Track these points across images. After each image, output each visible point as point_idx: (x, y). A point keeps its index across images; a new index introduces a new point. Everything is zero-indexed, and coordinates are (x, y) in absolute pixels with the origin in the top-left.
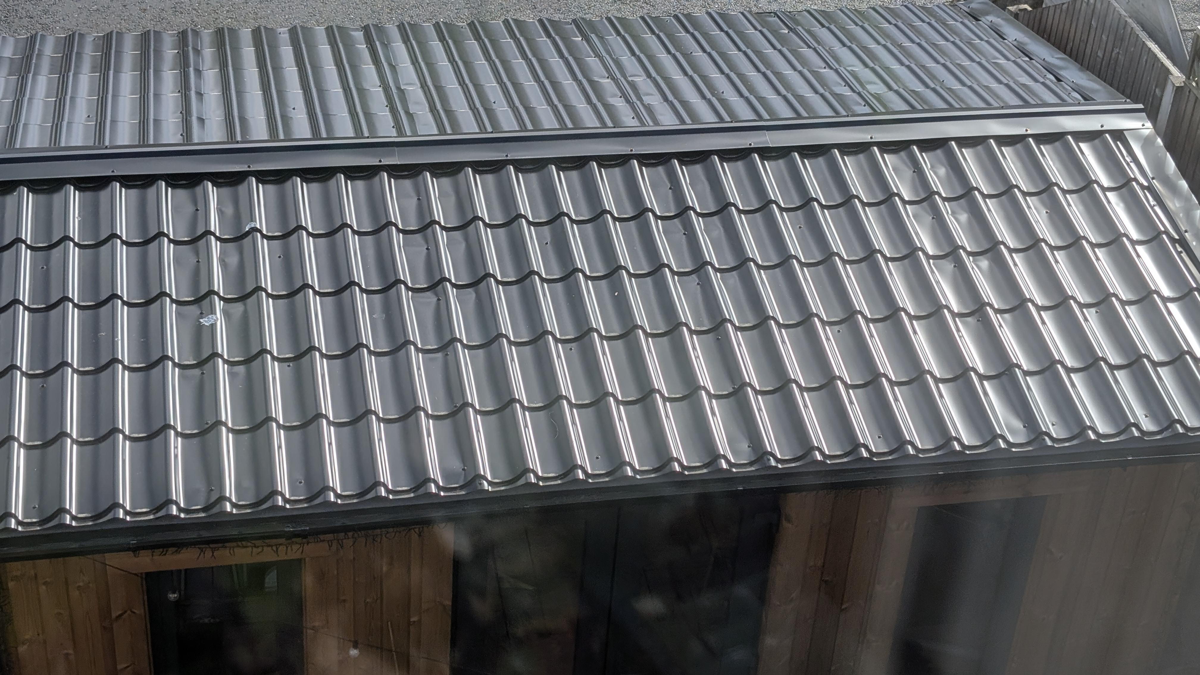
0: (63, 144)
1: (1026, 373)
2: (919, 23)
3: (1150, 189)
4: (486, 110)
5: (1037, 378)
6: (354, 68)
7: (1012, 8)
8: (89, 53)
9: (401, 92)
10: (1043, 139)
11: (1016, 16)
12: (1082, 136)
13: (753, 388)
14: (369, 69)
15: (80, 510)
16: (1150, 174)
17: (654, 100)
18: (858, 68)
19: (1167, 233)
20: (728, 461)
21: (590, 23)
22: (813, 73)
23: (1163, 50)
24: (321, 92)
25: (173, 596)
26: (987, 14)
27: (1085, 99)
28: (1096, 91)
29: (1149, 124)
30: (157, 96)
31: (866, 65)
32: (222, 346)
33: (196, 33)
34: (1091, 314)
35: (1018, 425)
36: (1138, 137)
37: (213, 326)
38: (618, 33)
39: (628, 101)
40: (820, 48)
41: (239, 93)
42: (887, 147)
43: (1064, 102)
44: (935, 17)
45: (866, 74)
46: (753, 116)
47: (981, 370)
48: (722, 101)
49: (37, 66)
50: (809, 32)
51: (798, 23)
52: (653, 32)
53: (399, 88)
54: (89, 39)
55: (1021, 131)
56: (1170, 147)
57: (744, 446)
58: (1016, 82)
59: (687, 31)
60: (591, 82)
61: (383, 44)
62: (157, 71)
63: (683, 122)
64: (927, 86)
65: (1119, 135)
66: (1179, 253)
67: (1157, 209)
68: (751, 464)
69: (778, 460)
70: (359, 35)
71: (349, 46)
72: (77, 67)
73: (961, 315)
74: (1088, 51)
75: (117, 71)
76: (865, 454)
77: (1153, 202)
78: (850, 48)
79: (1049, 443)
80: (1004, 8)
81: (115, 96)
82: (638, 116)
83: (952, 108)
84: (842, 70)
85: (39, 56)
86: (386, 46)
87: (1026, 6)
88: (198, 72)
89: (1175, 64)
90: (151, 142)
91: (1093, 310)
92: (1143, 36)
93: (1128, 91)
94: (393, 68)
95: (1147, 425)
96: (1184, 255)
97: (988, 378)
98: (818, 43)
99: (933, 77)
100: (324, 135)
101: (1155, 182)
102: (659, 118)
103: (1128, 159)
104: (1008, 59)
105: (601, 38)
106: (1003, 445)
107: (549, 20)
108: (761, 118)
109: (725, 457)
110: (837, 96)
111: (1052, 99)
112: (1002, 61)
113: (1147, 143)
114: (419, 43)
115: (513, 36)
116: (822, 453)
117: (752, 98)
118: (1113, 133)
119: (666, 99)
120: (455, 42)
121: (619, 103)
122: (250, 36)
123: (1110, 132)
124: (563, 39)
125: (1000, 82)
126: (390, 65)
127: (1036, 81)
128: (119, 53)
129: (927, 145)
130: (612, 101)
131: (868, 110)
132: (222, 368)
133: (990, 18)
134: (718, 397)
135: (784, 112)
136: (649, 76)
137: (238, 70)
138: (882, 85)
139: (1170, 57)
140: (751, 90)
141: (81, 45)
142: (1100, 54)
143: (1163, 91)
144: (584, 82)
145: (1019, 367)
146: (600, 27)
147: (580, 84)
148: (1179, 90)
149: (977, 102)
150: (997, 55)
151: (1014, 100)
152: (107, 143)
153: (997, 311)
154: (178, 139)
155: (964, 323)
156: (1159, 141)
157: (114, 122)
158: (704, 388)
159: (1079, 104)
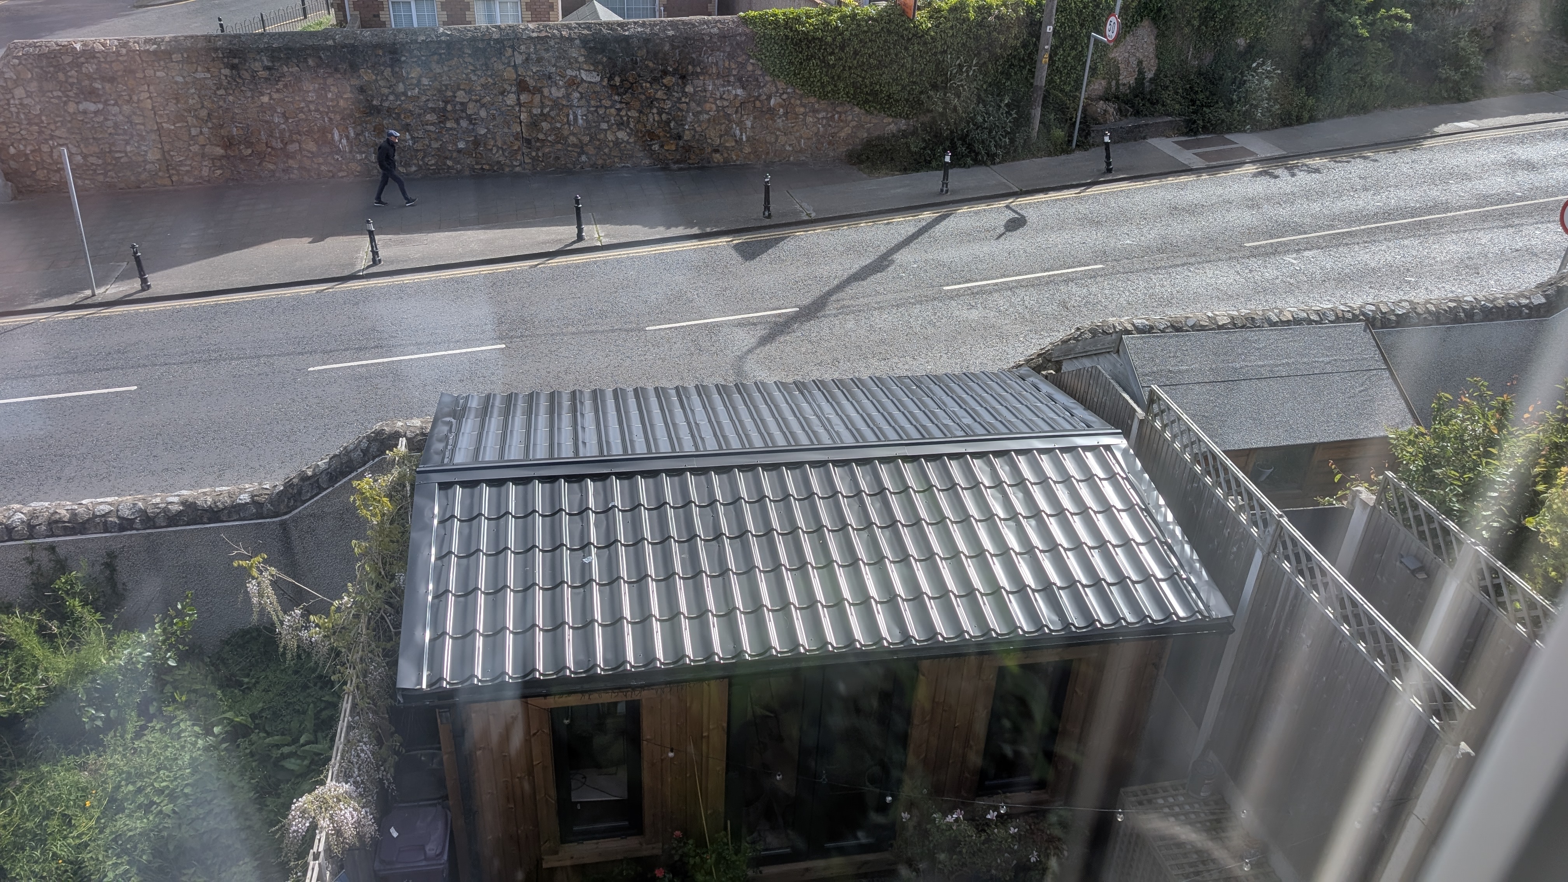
0: (506, 458)
1: (1059, 588)
2: (990, 382)
3: (1127, 479)
4: (746, 435)
5: (1066, 591)
6: (670, 411)
7: (1044, 373)
8: (521, 405)
9: (697, 424)
10: (1064, 450)
11: (1046, 377)
12: (1086, 448)
13: (901, 598)
14: (678, 411)
15: (514, 672)
16: (1127, 471)
17: (841, 429)
18: (957, 409)
19: (1138, 504)
20: (888, 642)
21: (803, 384)
22: (930, 411)
23: (1132, 398)
24: (652, 426)
25: (566, 722)
26: (1030, 376)
27: (1088, 427)
28: (1094, 422)
29: (1125, 441)
30: (559, 429)
31: (961, 407)
32: (596, 575)
33: (581, 392)
34: (1095, 552)
35: (1055, 618)
36: (1119, 449)
37: (590, 563)
38: (819, 389)
39: (825, 429)
40: (934, 397)
41: (606, 427)
42: (974, 455)
43: (1075, 429)
44: (1000, 378)
45: (961, 413)
46: (897, 437)
47: (1033, 586)
48: (880, 429)
49: (491, 412)
50: (928, 388)
51: (921, 382)
52: (839, 389)
53: (696, 423)
54: (521, 396)
55: (1052, 446)
56: (1137, 454)
57: (897, 632)
58: (1047, 417)
59: (859, 388)
60: (804, 418)
61: (686, 397)
62: (559, 415)
63: (857, 441)
64: (997, 419)
65: (1108, 448)
66: (1145, 517)
67: (1132, 490)
68: (901, 643)
69: (916, 641)
70: (673, 392)
71: (668, 399)
72: (514, 412)
73: (1020, 554)
74: (1089, 397)
75: (537, 415)
76: (967, 637)
77: (1129, 487)
78: (952, 397)
79: (1074, 629)
80: (1039, 373)
81: (536, 430)
82: (831, 437)
83: (1011, 432)
84: (947, 410)
85: (492, 406)
86: (688, 398)
87: (1052, 371)
88: (582, 415)
89: (1139, 406)
90: (556, 456)
91: (1096, 551)
92: (1120, 390)
93: (1112, 421)
94: (692, 411)
95: (1130, 618)
96: (1148, 518)
97: (1038, 591)
98: (934, 394)
99: (1000, 414)
100: (654, 451)
101: (1129, 475)
102: (844, 438)
103: (1114, 461)
104: (1042, 403)
105: (810, 392)
106: (1047, 631)
107: (781, 383)
108: (902, 439)
109: (886, 639)
110: (946, 426)
111: (1069, 427)
112: (1039, 404)
113: (1125, 452)
114: (707, 397)
115: (760, 392)
116: (942, 636)
117: (897, 427)
118: (1104, 446)
119: (847, 428)
120: (727, 396)
121: (821, 431)
122: (611, 393)
123: (1103, 446)
124: (788, 393)
125: (1038, 417)
126: (691, 409)
127: (1059, 416)
128: (537, 405)
129: (998, 454)
130: (816, 429)
131: (963, 434)
132: (595, 588)
133: (1031, 379)
134: (881, 603)
135: (915, 434)
136: (837, 414)
137: (605, 414)
138: (970, 419)
139: (1136, 402)
140: (896, 421)
141: (516, 400)
142: (1096, 400)
143: (1132, 422)
144: (801, 418)
145: (1055, 584)
146: (809, 386)
147: (798, 419)
148: (1141, 422)
149: (1024, 428)
150: (1036, 400)
151: (1046, 428)
152: (531, 457)
153: (1041, 551)
154: (571, 455)
155: (1023, 559)
156: (1132, 451)
157: (535, 445)
158: (873, 598)
159: (1084, 430)
